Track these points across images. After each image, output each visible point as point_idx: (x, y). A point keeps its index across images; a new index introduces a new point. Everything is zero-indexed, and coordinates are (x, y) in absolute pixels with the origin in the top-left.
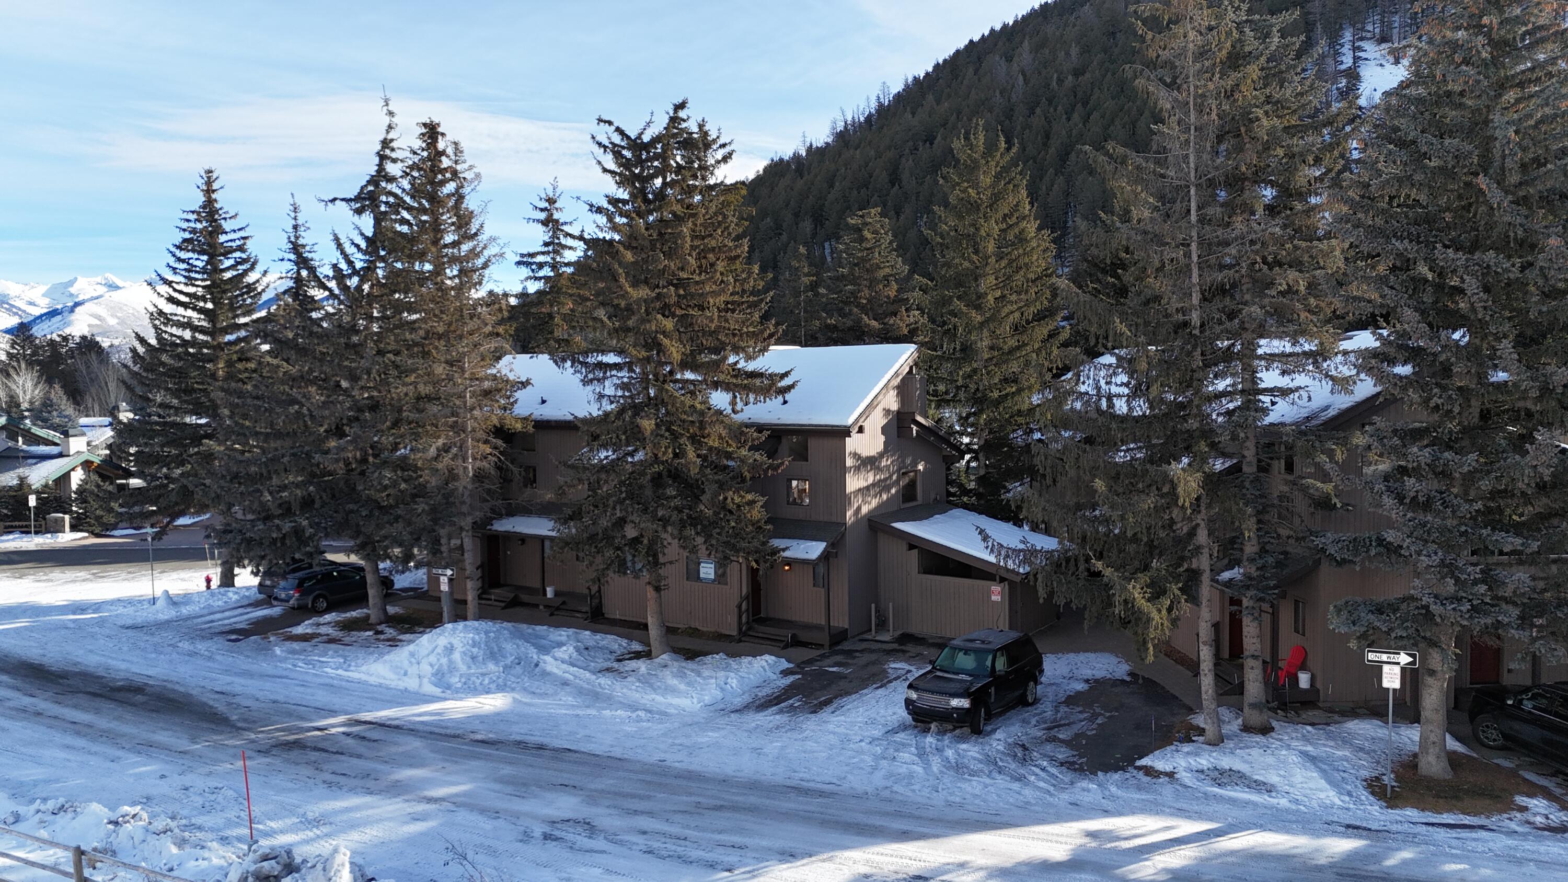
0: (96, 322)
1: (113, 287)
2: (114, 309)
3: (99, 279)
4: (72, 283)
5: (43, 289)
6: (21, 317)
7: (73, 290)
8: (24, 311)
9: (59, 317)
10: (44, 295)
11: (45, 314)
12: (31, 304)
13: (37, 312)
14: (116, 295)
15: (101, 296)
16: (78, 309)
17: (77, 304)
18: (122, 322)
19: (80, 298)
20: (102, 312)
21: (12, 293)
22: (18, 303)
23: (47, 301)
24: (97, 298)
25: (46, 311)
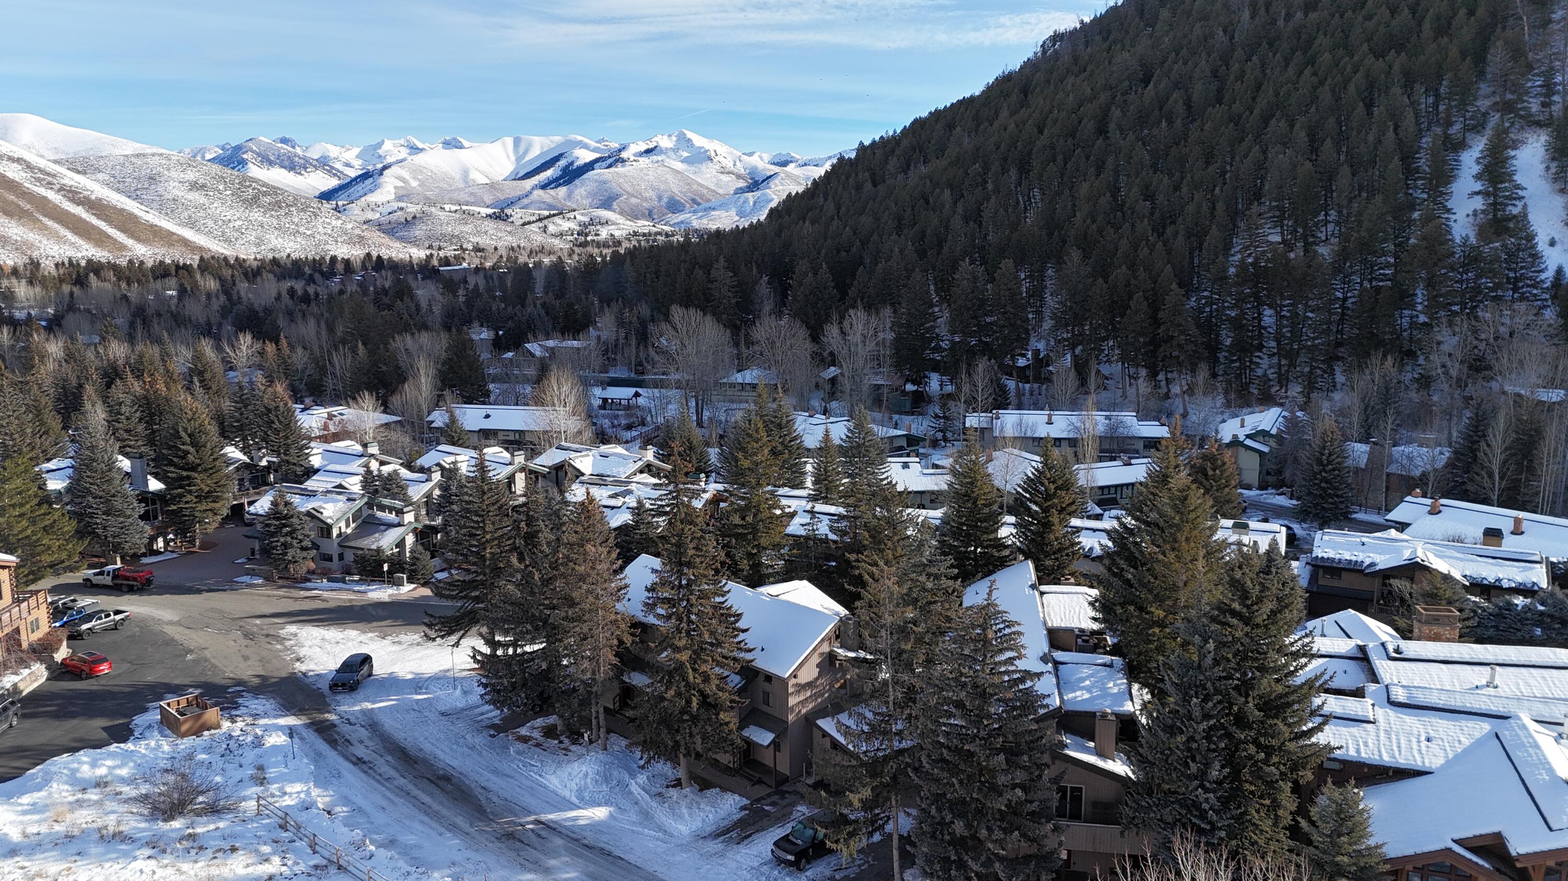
0: (401, 184)
1: (415, 150)
2: (416, 171)
3: (402, 142)
4: (380, 144)
5: (356, 151)
6: (340, 178)
7: (380, 152)
8: (341, 172)
9: (371, 180)
10: (357, 157)
11: (359, 176)
12: (348, 165)
13: (353, 173)
14: (419, 159)
15: (404, 160)
16: (386, 172)
17: (385, 168)
18: (422, 183)
19: (390, 160)
20: (406, 174)
21: (332, 155)
22: (338, 165)
23: (360, 162)
24: (401, 161)
25: (360, 172)
